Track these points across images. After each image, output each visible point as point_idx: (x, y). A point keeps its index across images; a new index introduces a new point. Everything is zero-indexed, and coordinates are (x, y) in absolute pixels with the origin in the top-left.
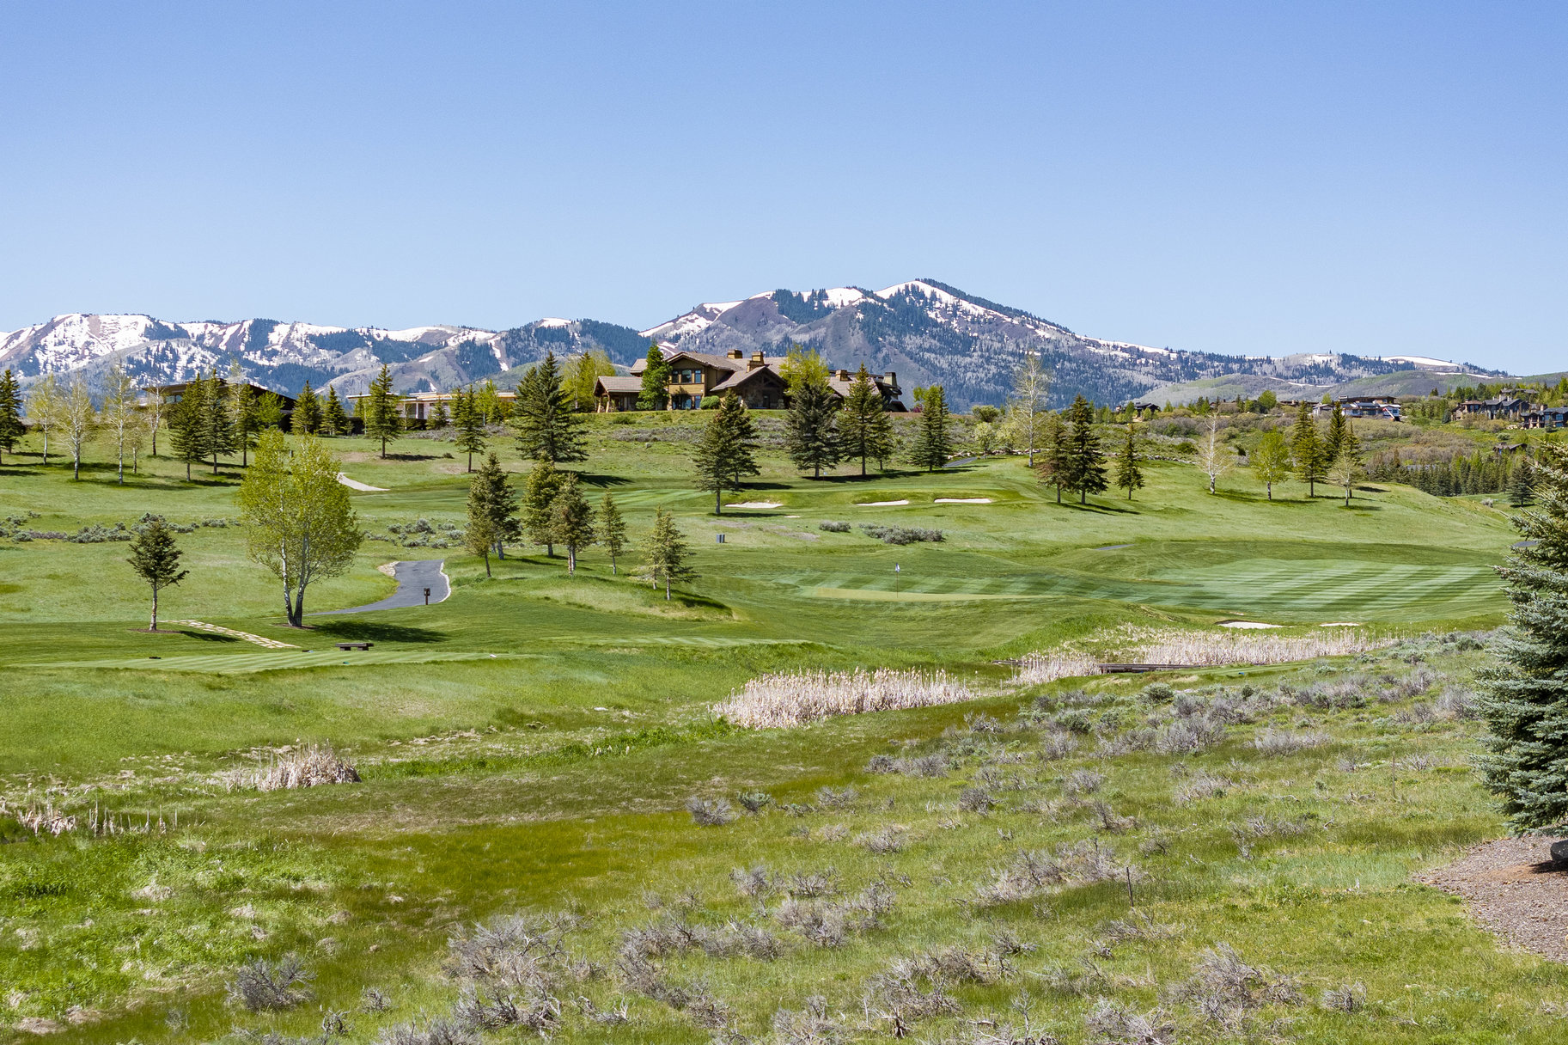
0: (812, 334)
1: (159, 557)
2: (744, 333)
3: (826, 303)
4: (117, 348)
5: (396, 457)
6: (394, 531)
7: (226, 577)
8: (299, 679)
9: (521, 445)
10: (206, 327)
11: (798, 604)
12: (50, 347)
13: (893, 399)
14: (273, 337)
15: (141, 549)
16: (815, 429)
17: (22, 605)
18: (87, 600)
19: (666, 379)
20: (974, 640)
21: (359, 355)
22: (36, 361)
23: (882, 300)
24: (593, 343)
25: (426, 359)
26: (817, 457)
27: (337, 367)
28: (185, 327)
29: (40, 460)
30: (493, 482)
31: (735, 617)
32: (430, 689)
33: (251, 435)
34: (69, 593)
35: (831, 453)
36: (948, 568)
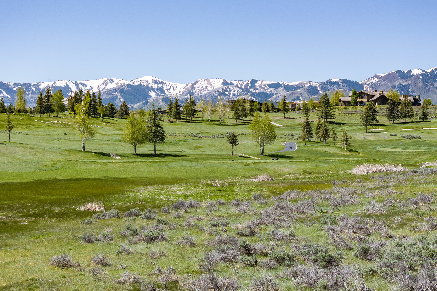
0: (408, 82)
1: (233, 140)
2: (388, 82)
3: (411, 74)
4: (214, 88)
5: (288, 118)
6: (286, 136)
7: (247, 145)
8: (263, 164)
9: (318, 115)
10: (238, 82)
11: (376, 152)
12: (196, 88)
13: (418, 102)
14: (257, 85)
15: (230, 138)
16: (393, 111)
17: (203, 151)
18: (217, 150)
19: (357, 98)
20: (414, 159)
21: (280, 89)
22: (193, 92)
23: (428, 73)
24: (345, 85)
25: (299, 90)
26: (394, 117)
27: (274, 93)
28: (233, 82)
29: (201, 119)
30: (307, 124)
31: (360, 154)
32: (289, 166)
33: (252, 113)
34: (213, 148)
35: (397, 117)
36: (419, 145)
